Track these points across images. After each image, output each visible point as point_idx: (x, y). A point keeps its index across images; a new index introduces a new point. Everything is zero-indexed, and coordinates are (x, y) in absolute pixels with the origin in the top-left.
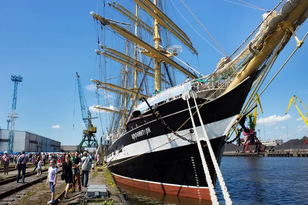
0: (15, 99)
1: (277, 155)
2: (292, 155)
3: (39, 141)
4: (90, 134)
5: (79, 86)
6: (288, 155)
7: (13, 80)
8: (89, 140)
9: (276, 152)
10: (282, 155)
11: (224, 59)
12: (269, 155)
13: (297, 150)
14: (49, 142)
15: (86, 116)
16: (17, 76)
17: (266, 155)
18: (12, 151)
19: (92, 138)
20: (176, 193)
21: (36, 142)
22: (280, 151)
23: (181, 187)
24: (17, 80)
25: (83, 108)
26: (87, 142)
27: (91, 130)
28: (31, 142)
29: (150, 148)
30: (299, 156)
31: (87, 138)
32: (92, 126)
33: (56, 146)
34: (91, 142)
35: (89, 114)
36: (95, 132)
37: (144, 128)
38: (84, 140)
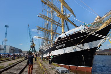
0: (6, 34)
1: (101, 55)
2: (106, 55)
3: (14, 49)
4: (33, 47)
5: (29, 29)
6: (105, 55)
7: (5, 27)
8: (33, 49)
9: (100, 53)
10: (103, 55)
11: (98, 17)
12: (98, 55)
13: (108, 53)
14: (18, 50)
15: (32, 40)
16: (7, 25)
17: (97, 54)
18: (5, 53)
19: (34, 48)
20: (75, 69)
21: (13, 50)
22: (102, 53)
23: (77, 67)
24: (7, 27)
25: (30, 37)
26: (32, 50)
27: (33, 45)
28: (12, 50)
29: (65, 52)
30: (109, 55)
31: (32, 48)
32: (34, 44)
33: (20, 51)
34: (33, 50)
35: (33, 39)
36: (35, 46)
37: (62, 44)
38: (31, 49)
